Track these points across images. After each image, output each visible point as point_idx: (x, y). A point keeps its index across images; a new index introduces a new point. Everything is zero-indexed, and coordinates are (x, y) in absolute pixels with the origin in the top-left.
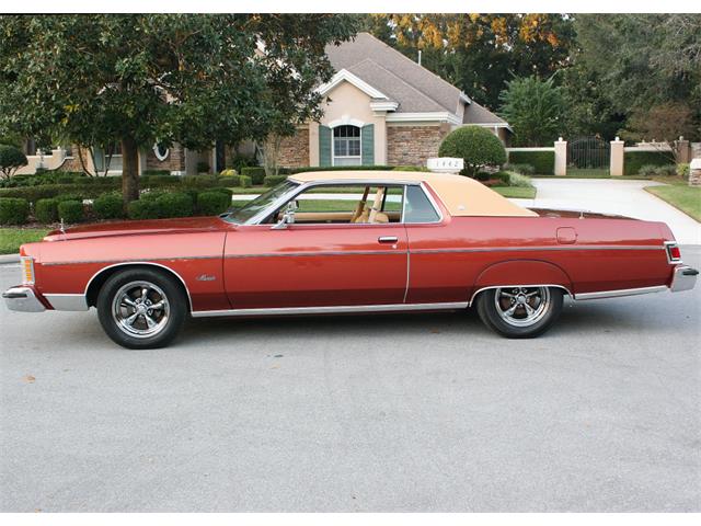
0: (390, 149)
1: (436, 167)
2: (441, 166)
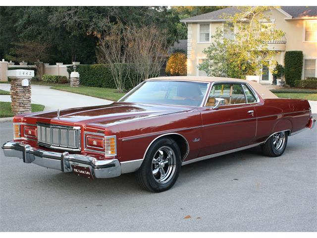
1: (19, 75)
2: (22, 75)
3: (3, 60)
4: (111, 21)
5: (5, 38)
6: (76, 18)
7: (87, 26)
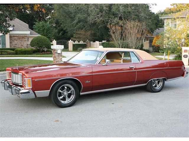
0: (10, 43)
1: (56, 48)
2: (57, 48)
3: (70, 40)
4: (120, 19)
5: (72, 29)
6: (101, 19)
7: (107, 22)
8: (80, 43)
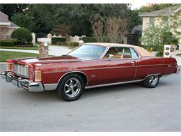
4: (101, 15)
5: (51, 23)
6: (83, 13)
7: (88, 17)
8: (59, 37)
